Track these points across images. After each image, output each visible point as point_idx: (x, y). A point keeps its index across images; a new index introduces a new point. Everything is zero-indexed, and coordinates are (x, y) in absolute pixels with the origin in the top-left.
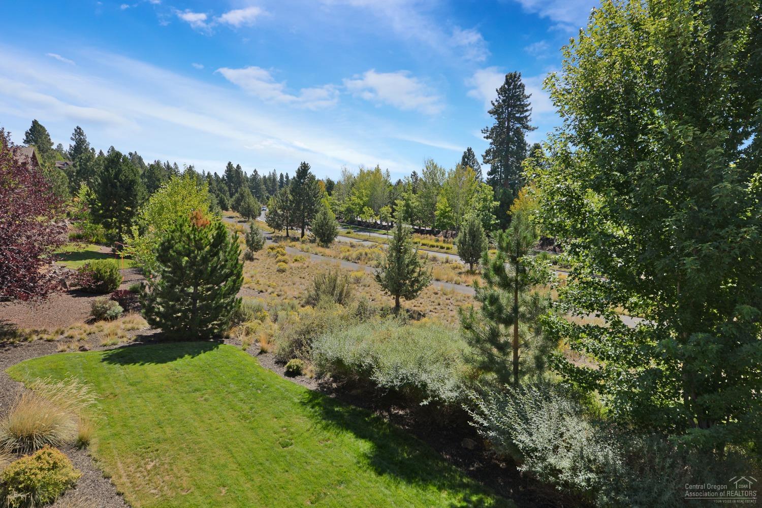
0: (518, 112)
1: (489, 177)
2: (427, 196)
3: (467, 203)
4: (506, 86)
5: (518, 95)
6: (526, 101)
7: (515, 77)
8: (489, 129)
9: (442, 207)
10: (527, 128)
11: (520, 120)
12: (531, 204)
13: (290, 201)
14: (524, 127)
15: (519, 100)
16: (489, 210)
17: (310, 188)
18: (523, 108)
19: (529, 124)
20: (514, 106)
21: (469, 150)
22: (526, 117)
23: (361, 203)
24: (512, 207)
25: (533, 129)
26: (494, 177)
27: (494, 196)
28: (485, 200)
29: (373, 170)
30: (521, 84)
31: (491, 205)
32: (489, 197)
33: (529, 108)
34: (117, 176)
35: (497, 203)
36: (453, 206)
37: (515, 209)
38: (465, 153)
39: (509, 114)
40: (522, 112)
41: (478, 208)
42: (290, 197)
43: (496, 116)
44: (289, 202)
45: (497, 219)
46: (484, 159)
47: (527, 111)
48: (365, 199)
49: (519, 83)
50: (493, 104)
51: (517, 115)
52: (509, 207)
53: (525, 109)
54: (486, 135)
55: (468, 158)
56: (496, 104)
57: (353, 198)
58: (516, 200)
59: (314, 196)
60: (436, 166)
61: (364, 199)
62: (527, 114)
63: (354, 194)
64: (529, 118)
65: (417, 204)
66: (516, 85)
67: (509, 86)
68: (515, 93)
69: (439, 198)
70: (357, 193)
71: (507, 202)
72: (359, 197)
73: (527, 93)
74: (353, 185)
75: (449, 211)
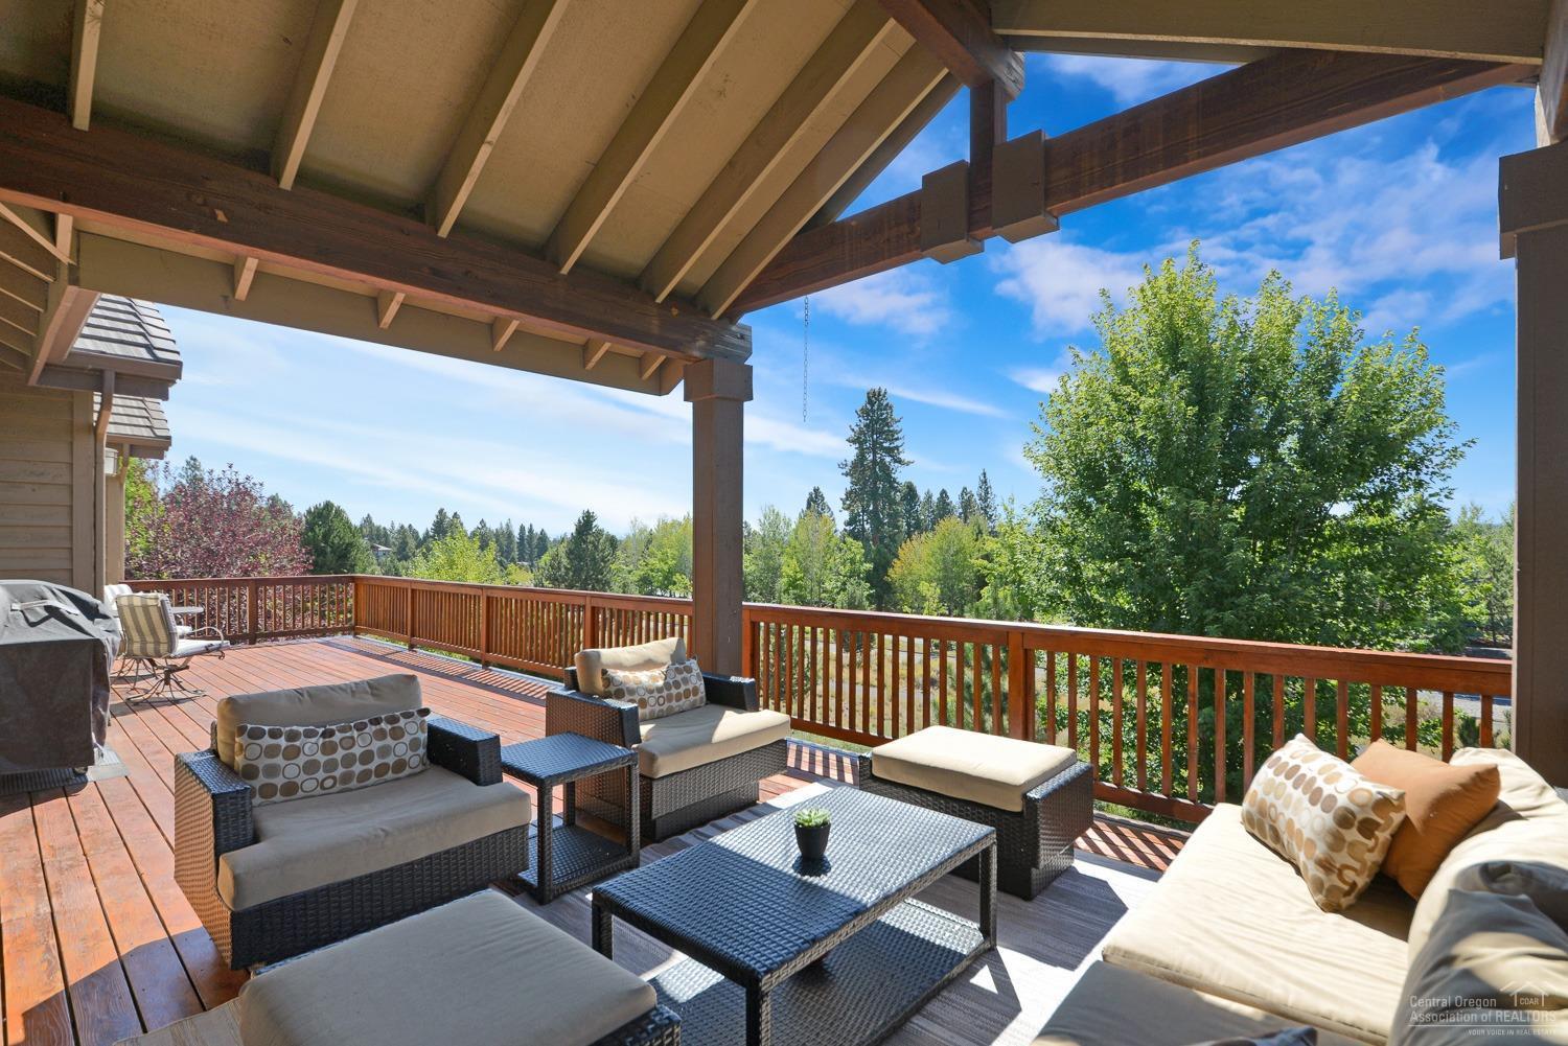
0: (886, 440)
1: (848, 528)
2: (768, 557)
3: (824, 566)
4: (868, 406)
5: (886, 418)
6: (895, 427)
7: (879, 395)
8: (849, 463)
9: (791, 573)
10: (899, 461)
11: (889, 451)
12: (916, 567)
13: (566, 568)
14: (896, 461)
15: (887, 425)
16: (858, 576)
17: (596, 547)
18: (892, 436)
19: (902, 456)
20: (881, 433)
21: (816, 490)
22: (897, 448)
23: (666, 568)
24: (890, 571)
25: (908, 464)
26: (854, 528)
27: (866, 555)
28: (853, 561)
29: (681, 520)
30: (887, 405)
31: (862, 569)
32: (858, 557)
33: (900, 435)
34: (326, 536)
35: (869, 566)
36: (806, 571)
37: (894, 573)
38: (811, 494)
39: (875, 443)
40: (892, 441)
41: (843, 573)
42: (565, 561)
43: (857, 445)
44: (563, 569)
45: (870, 588)
46: (844, 504)
47: (897, 439)
48: (672, 563)
49: (885, 403)
50: (853, 430)
51: (885, 445)
52: (887, 572)
53: (896, 436)
54: (844, 471)
55: (815, 500)
56: (856, 429)
57: (652, 561)
58: (895, 560)
59: (603, 560)
60: (778, 514)
61: (670, 563)
62: (897, 443)
63: (652, 555)
64: (901, 449)
65: (753, 568)
66: (880, 405)
67: (873, 406)
68: (882, 414)
69: (783, 559)
70: (659, 555)
71: (882, 565)
72: (662, 560)
73: (896, 416)
74: (650, 542)
75: (800, 579)
